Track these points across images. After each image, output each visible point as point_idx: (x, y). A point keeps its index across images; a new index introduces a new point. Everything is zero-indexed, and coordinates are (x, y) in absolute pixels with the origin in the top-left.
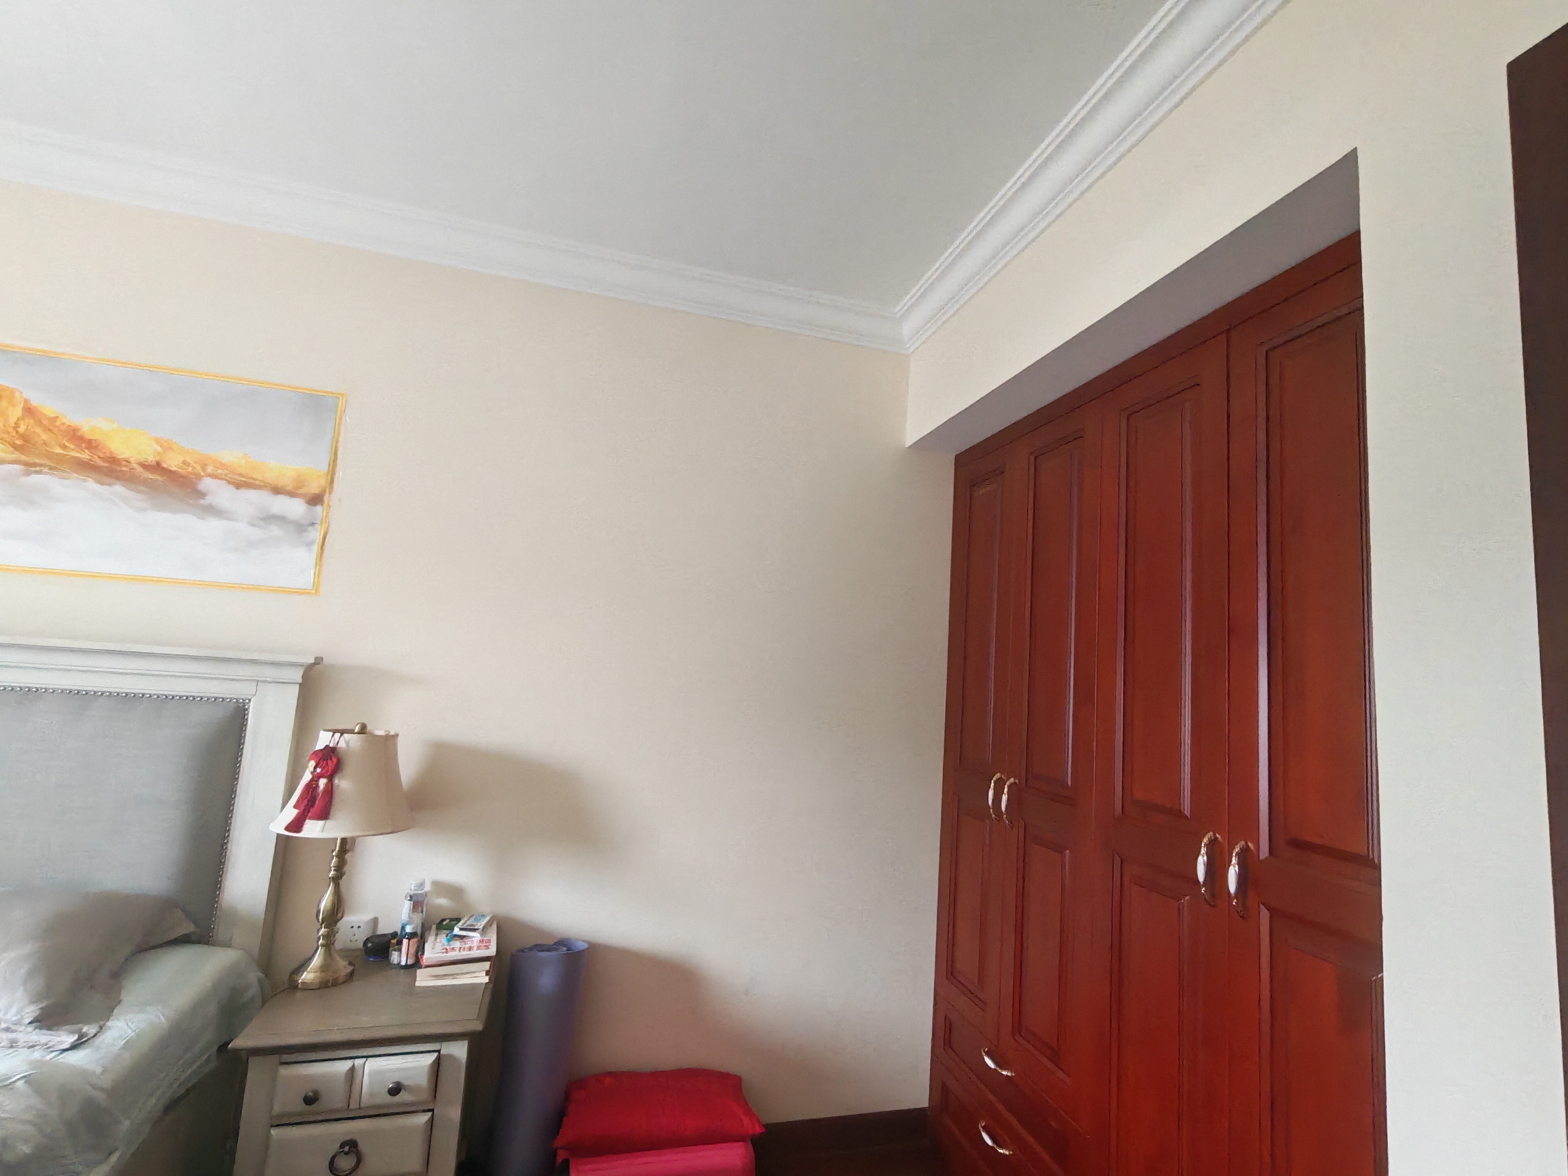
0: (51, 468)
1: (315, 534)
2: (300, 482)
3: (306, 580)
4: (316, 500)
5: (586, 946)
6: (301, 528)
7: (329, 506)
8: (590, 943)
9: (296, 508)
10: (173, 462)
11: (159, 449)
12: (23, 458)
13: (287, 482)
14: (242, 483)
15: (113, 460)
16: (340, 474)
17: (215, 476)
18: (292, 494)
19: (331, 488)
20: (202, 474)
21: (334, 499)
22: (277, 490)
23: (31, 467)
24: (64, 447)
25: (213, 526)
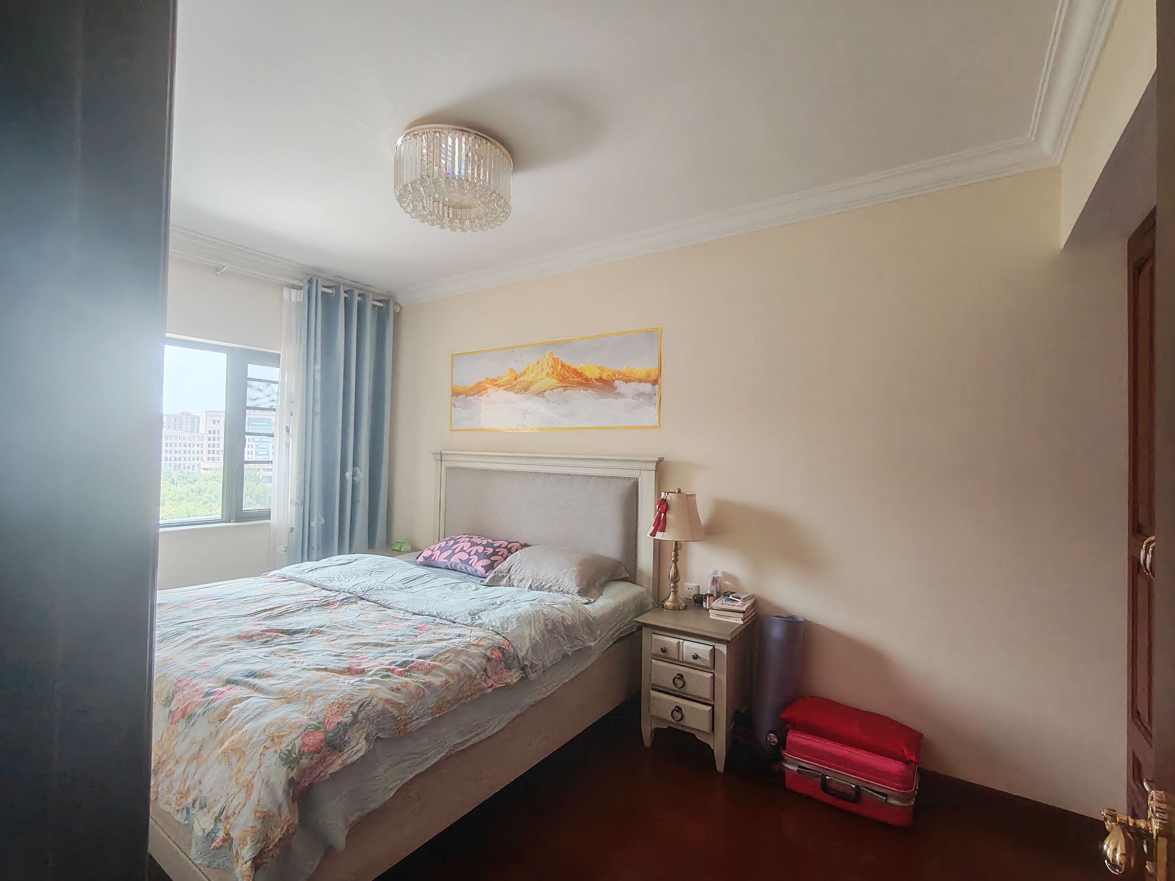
0: (570, 387)
1: (656, 399)
2: (649, 375)
3: (655, 422)
4: (655, 382)
5: (802, 620)
6: (650, 397)
7: (660, 385)
8: (805, 620)
9: (647, 388)
10: (605, 377)
11: (600, 371)
12: (564, 385)
13: (643, 376)
14: (628, 380)
15: (587, 379)
16: (663, 369)
17: (618, 379)
18: (646, 381)
19: (660, 377)
20: (615, 379)
21: (662, 380)
22: (640, 381)
23: (566, 388)
24: (573, 378)
25: (621, 401)
